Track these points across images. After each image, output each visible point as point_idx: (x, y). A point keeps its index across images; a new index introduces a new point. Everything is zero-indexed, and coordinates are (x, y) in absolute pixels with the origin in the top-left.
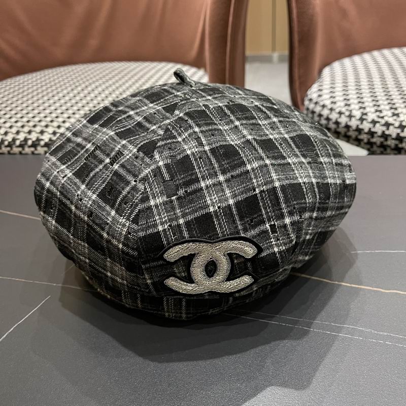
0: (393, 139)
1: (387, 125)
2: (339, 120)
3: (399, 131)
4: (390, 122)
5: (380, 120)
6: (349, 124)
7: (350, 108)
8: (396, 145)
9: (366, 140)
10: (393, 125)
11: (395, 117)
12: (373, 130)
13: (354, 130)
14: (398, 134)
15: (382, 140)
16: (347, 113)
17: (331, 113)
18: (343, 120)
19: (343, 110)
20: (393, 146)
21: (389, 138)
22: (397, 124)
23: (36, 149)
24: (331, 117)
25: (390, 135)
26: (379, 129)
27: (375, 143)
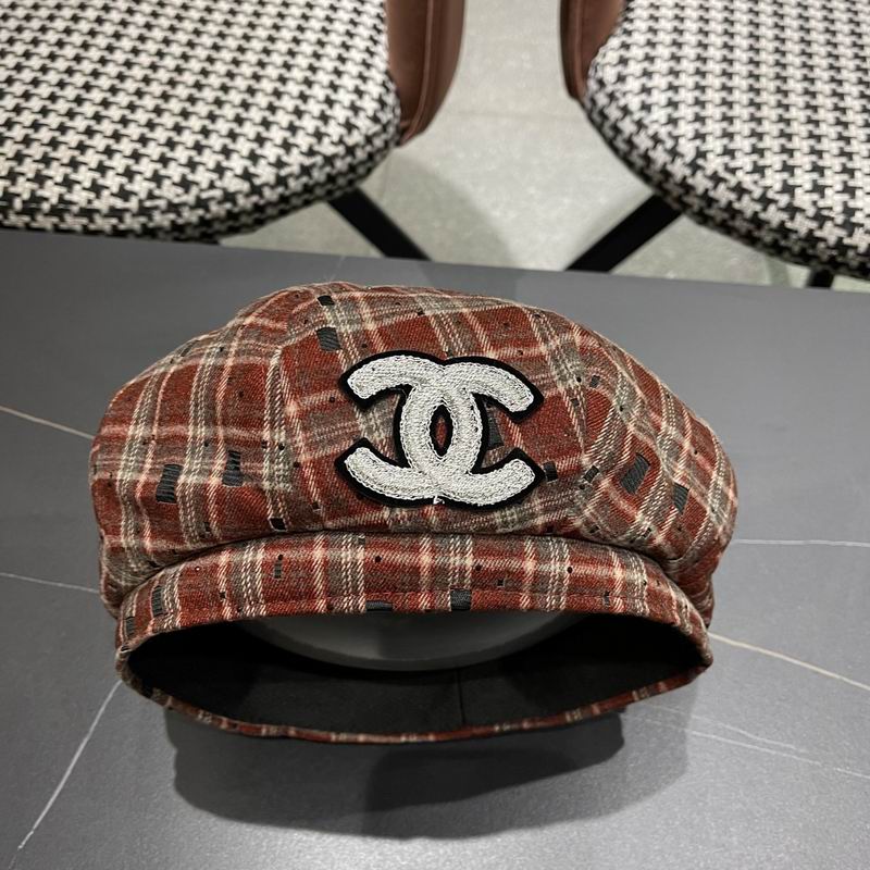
0: (745, 220)
1: (740, 190)
2: (652, 154)
3: (758, 207)
4: (745, 186)
5: (727, 176)
6: (669, 167)
7: (676, 132)
8: (750, 232)
9: (696, 208)
10: (749, 192)
11: (756, 176)
12: (712, 194)
13: (676, 184)
14: (756, 213)
15: (726, 216)
16: (669, 144)
17: (638, 132)
18: (660, 156)
19: (663, 132)
20: (743, 230)
21: (739, 217)
22: (757, 193)
23: (33, 219)
24: (636, 140)
25: (740, 212)
26: (723, 194)
27: (712, 218)
